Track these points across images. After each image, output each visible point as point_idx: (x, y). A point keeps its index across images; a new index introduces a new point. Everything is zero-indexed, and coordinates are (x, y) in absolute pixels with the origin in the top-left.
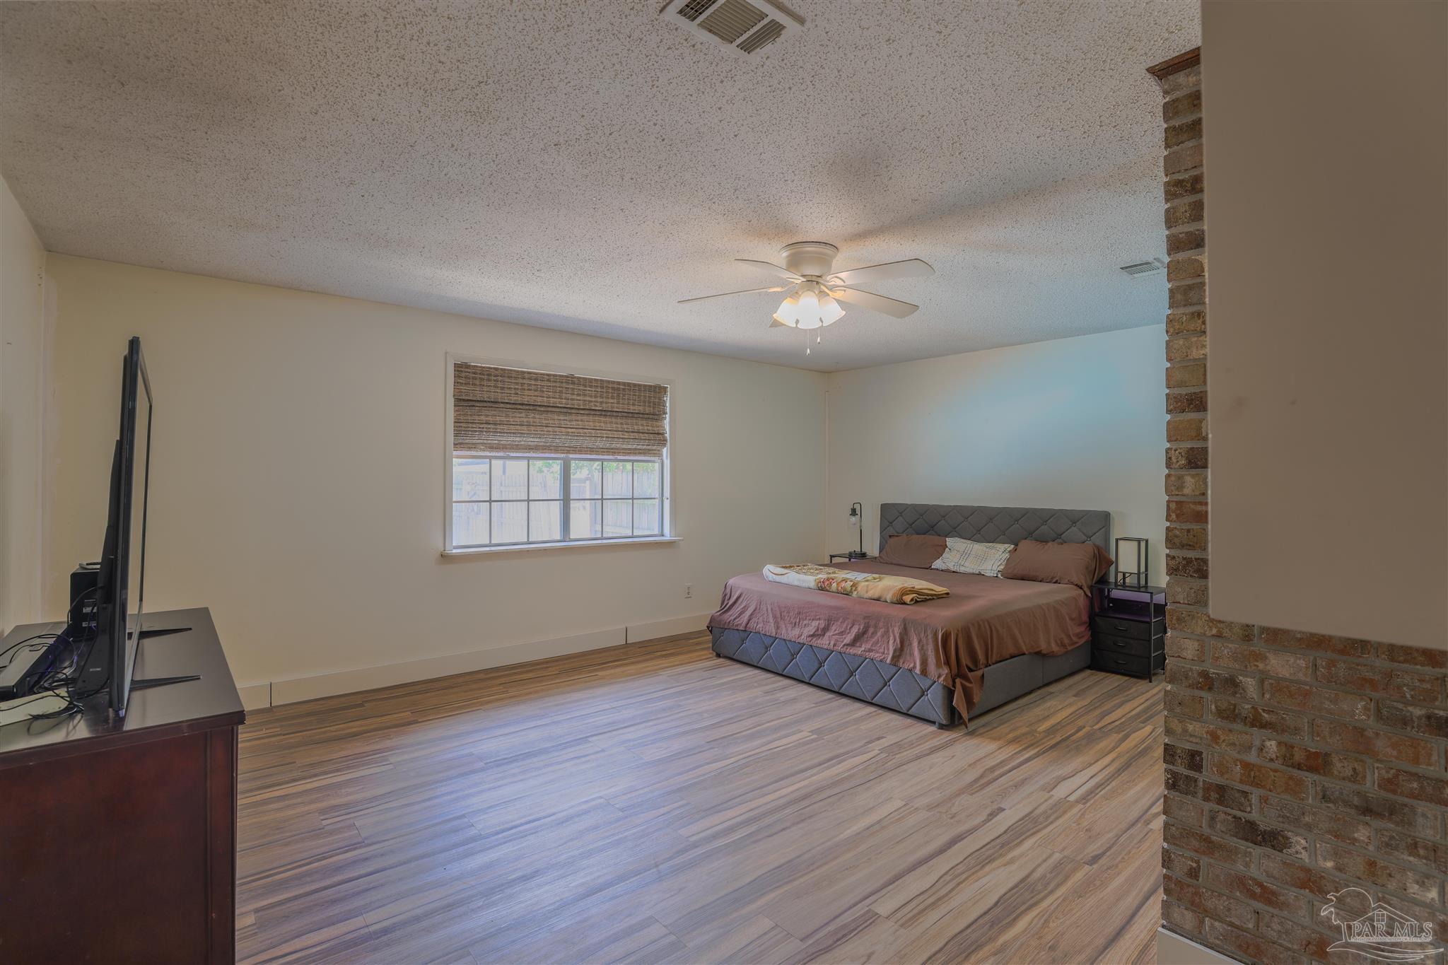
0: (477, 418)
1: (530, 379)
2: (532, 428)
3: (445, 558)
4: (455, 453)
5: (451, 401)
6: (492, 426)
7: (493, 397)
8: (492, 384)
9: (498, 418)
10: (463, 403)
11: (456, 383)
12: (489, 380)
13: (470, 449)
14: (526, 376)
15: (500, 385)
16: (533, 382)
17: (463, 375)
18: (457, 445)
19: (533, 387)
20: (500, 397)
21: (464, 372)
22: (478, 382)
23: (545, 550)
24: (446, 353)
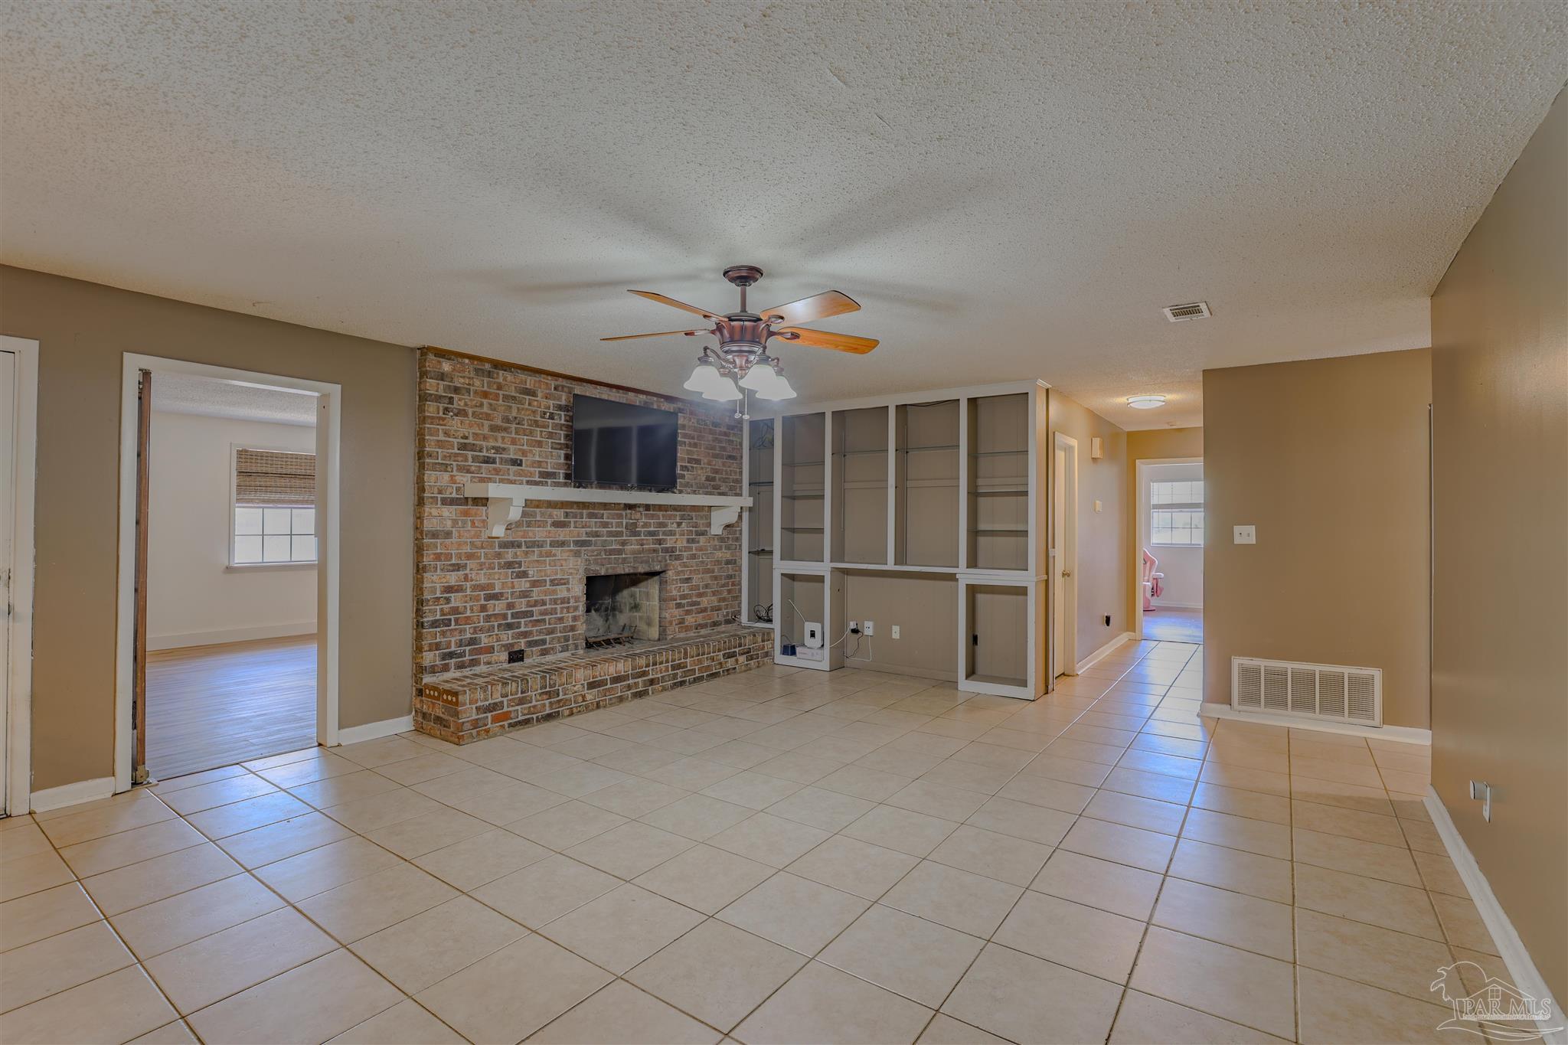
0: (253, 483)
1: (292, 458)
2: (293, 489)
3: (229, 569)
4: (237, 505)
5: (235, 473)
6: (264, 488)
7: (264, 470)
8: (264, 462)
9: (268, 483)
10: (242, 474)
11: (238, 462)
12: (262, 459)
13: (248, 502)
14: (290, 456)
15: (269, 462)
16: (294, 460)
17: (243, 456)
18: (238, 500)
19: (294, 463)
20: (269, 470)
21: (243, 454)
22: (253, 461)
23: (307, 565)
24: (231, 444)
